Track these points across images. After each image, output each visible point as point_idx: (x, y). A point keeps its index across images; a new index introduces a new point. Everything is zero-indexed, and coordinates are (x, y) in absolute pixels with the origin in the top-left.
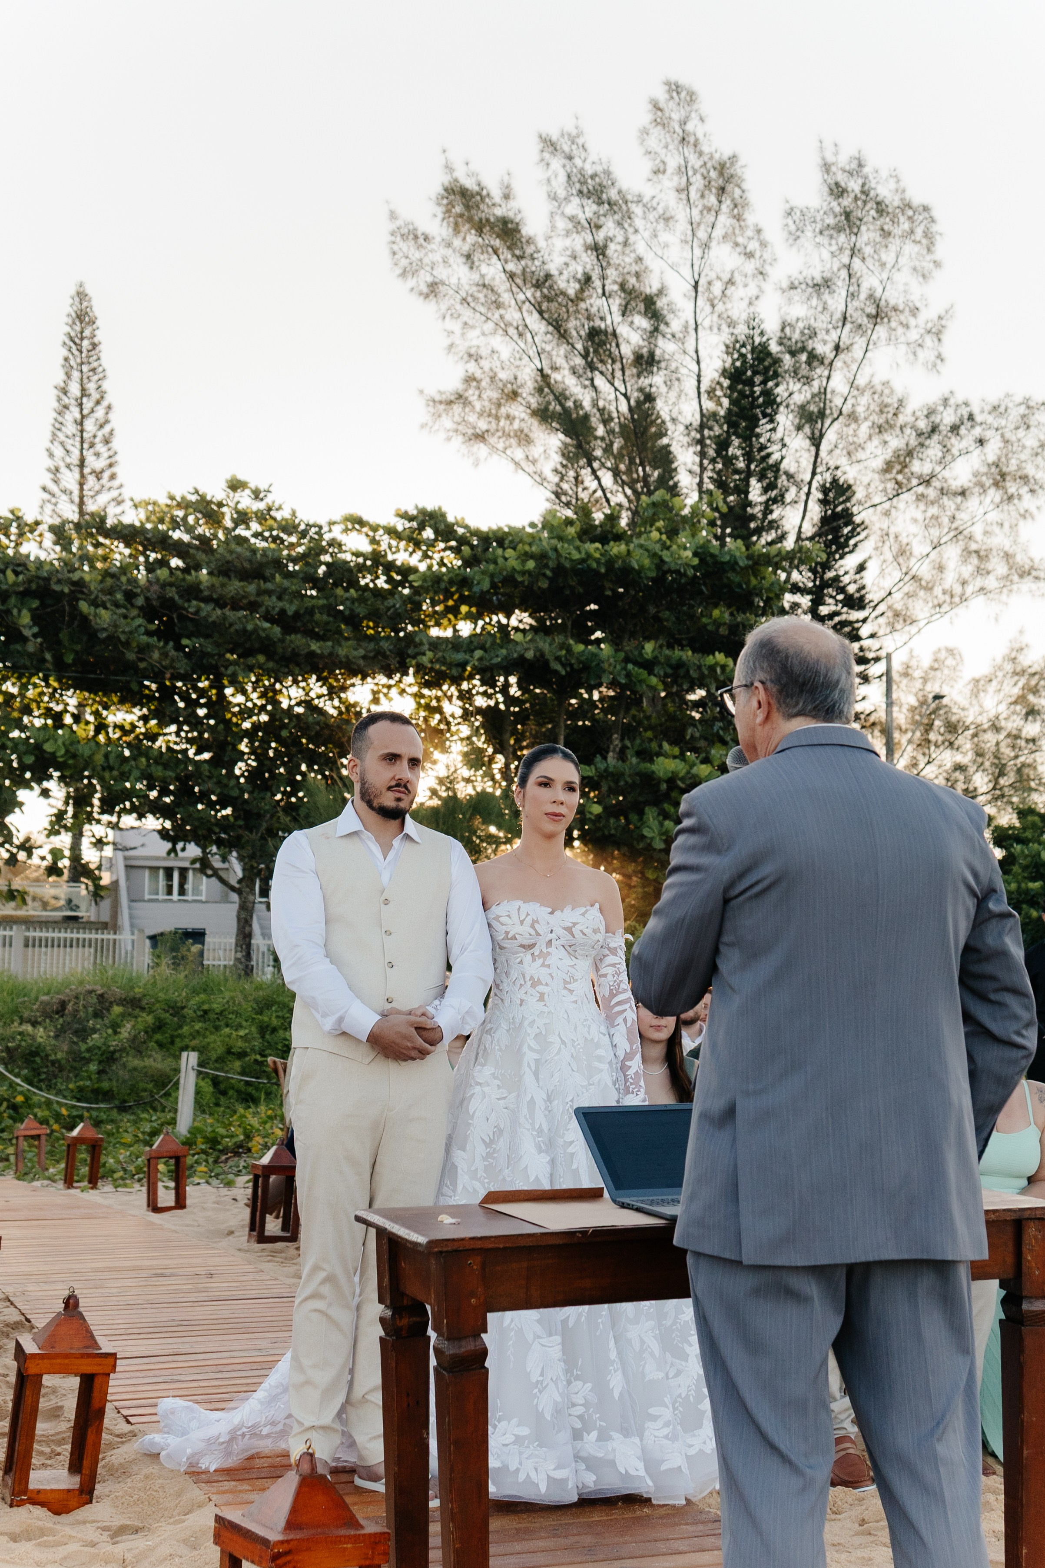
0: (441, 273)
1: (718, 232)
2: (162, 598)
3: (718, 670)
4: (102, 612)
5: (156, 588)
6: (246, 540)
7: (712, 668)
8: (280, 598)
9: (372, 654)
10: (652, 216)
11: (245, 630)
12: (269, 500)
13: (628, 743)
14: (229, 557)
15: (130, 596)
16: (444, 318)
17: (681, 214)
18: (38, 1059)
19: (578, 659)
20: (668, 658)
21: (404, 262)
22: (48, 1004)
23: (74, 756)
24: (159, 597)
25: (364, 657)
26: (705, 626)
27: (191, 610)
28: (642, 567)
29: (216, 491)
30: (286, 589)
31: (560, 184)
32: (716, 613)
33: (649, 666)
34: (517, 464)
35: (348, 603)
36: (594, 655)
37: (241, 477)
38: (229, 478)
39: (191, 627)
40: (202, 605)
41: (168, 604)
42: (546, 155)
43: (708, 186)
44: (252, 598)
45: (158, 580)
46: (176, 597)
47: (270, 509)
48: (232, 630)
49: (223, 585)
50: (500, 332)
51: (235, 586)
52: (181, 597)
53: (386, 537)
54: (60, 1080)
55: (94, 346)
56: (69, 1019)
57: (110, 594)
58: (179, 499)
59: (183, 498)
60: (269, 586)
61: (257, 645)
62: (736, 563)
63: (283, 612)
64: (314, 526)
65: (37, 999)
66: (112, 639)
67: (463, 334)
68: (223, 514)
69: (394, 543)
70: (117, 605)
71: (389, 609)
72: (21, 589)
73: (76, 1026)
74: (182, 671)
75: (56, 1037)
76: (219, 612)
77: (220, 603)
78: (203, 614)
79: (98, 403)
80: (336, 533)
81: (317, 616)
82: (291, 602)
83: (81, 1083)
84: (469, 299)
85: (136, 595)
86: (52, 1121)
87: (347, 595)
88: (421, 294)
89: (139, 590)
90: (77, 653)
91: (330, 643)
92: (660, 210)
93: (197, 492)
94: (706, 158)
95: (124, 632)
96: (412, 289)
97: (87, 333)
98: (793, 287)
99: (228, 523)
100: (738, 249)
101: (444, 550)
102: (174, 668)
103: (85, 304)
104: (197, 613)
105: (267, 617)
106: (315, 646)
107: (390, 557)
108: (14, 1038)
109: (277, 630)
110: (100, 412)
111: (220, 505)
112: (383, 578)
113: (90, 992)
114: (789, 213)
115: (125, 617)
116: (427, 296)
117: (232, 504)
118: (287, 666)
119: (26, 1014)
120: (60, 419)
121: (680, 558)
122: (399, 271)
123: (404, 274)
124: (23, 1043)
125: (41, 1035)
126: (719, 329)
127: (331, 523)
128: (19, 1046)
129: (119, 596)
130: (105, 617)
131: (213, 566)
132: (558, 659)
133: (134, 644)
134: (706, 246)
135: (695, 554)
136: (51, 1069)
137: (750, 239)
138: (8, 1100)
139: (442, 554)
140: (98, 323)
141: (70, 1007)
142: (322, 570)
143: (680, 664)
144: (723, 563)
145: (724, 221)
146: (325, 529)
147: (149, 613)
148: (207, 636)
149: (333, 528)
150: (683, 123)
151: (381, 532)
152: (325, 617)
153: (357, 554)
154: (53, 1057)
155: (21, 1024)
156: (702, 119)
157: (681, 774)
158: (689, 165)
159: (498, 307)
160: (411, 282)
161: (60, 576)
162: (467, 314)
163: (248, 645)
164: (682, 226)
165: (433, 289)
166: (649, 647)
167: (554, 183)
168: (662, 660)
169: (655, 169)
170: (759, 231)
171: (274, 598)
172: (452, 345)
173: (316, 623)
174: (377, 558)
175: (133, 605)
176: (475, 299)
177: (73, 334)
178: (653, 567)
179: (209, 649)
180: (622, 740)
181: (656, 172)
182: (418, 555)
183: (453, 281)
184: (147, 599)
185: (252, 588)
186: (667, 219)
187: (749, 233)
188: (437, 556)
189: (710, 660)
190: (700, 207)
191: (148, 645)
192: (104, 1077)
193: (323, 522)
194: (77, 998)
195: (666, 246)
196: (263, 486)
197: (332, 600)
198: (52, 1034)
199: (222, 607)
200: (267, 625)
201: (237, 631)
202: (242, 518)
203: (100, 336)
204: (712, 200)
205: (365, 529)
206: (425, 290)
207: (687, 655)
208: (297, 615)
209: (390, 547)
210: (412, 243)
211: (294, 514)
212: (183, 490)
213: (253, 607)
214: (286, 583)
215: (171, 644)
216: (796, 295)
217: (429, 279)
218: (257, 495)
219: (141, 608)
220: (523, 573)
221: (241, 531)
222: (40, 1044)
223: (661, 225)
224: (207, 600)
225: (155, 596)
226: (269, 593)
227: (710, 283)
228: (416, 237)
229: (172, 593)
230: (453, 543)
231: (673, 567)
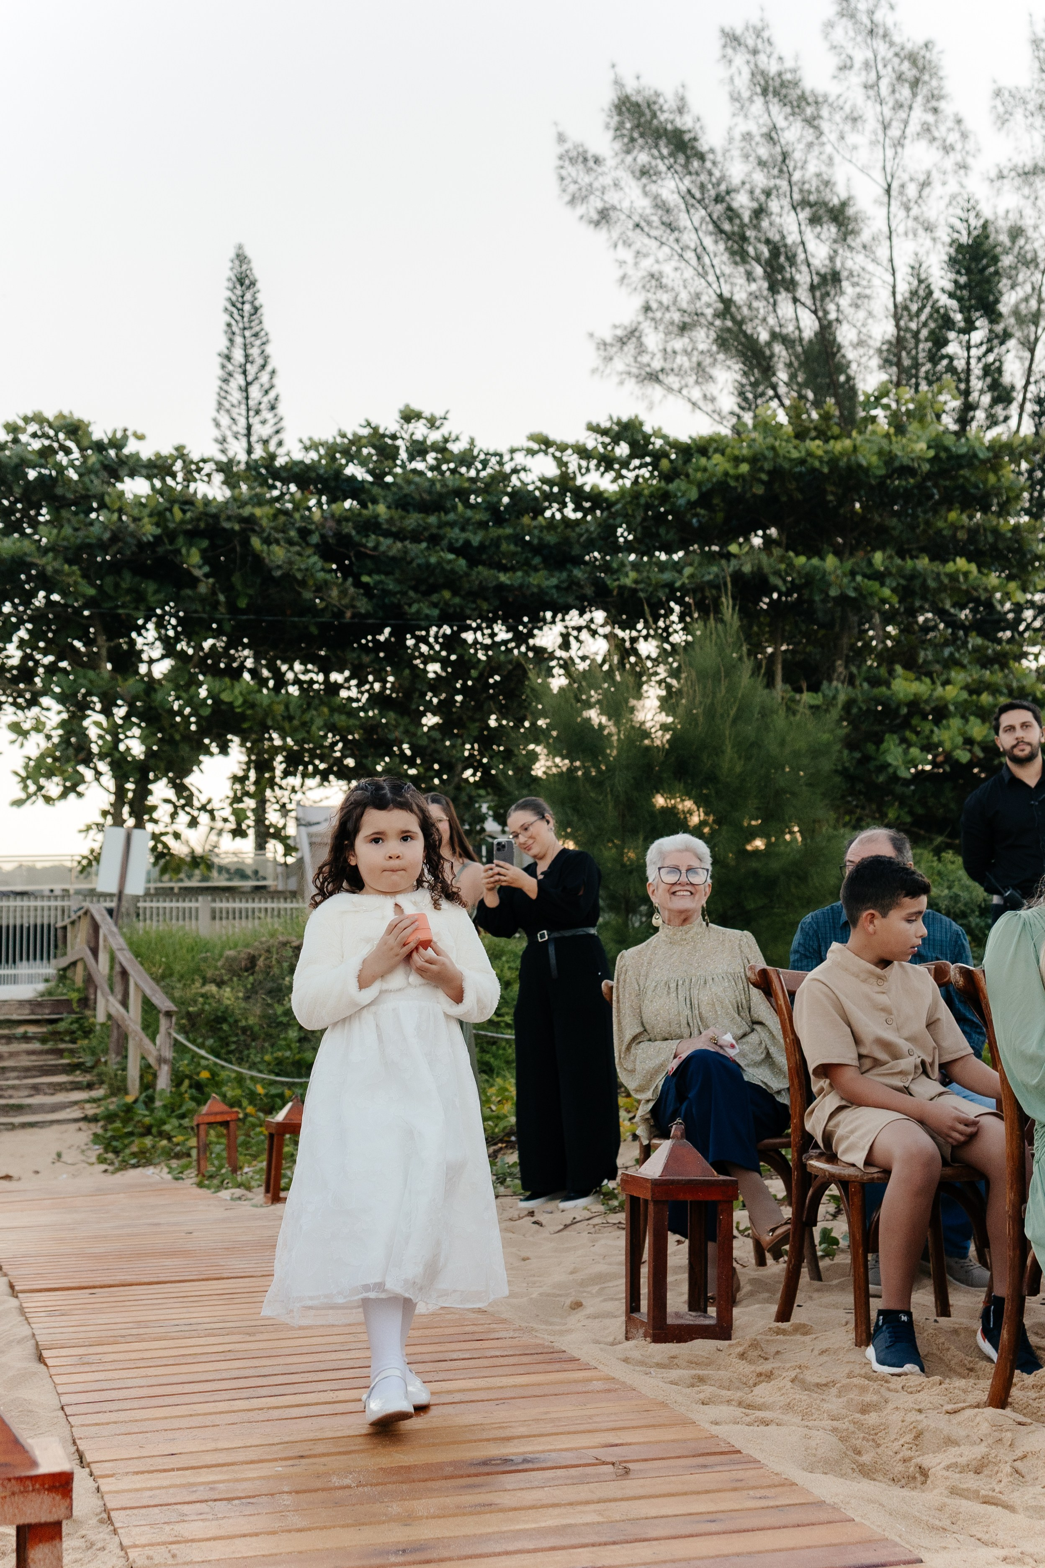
0: (613, 197)
1: (914, 127)
2: (338, 535)
3: (961, 579)
4: (275, 548)
5: (331, 524)
6: (421, 473)
7: (953, 577)
8: (463, 529)
9: (565, 585)
10: (838, 117)
11: (428, 565)
12: (444, 431)
13: (854, 670)
14: (407, 490)
15: (304, 533)
16: (616, 246)
17: (871, 112)
18: (225, 1027)
19: (799, 573)
20: (900, 569)
21: (573, 188)
22: (234, 959)
23: (253, 706)
24: (335, 535)
25: (557, 587)
26: (939, 532)
27: (371, 544)
28: (869, 464)
29: (389, 423)
30: (469, 519)
31: (743, 82)
32: (953, 515)
33: (879, 577)
34: (694, 404)
35: (536, 532)
36: (815, 568)
37: (416, 406)
38: (402, 407)
39: (369, 564)
40: (381, 539)
41: (344, 540)
42: (729, 51)
43: (900, 77)
44: (434, 531)
45: (333, 515)
46: (353, 533)
47: (446, 440)
48: (414, 565)
49: (402, 518)
50: (676, 257)
51: (413, 520)
52: (358, 533)
53: (575, 456)
54: (253, 1051)
55: (256, 309)
56: (261, 977)
57: (283, 532)
58: (350, 436)
59: (355, 435)
60: (451, 516)
61: (441, 581)
62: (975, 456)
63: (467, 543)
64: (496, 454)
65: (221, 956)
66: (288, 577)
67: (636, 264)
68: (397, 448)
69: (584, 463)
70: (290, 542)
71: (581, 535)
72: (189, 527)
73: (270, 985)
74: (363, 611)
75: (247, 998)
76: (399, 545)
77: (399, 536)
78: (382, 548)
79: (263, 367)
80: (520, 459)
81: (504, 547)
82: (475, 533)
83: (280, 1054)
84: (643, 224)
85: (310, 532)
86: (245, 1102)
87: (535, 523)
88: (591, 222)
89: (313, 527)
90: (250, 597)
91: (519, 574)
92: (847, 109)
93: (369, 424)
94: (897, 49)
95: (299, 570)
96: (582, 217)
97: (248, 297)
98: (1001, 176)
99: (403, 455)
100: (936, 144)
101: (639, 467)
102: (354, 607)
103: (244, 267)
104: (375, 548)
105: (451, 549)
106: (503, 578)
107: (579, 481)
108: (195, 1002)
109: (462, 562)
110: (264, 377)
111: (394, 437)
112: (571, 506)
113: (285, 944)
114: (998, 93)
115: (299, 554)
116: (597, 224)
117: (406, 436)
118: (474, 602)
119: (209, 974)
120: (225, 387)
121: (913, 451)
122: (567, 198)
123: (572, 201)
124: (207, 1007)
125: (228, 996)
126: (915, 235)
127: (513, 451)
128: (202, 1011)
129: (293, 533)
130: (279, 554)
131: (389, 499)
132: (777, 573)
133: (311, 582)
134: (899, 143)
135: (929, 447)
136: (242, 1038)
137: (950, 130)
138: (190, 1077)
139: (637, 472)
140: (259, 285)
141: (261, 962)
142: (506, 500)
143: (914, 576)
144: (960, 457)
145: (919, 115)
146: (506, 458)
147: (326, 552)
148: (387, 574)
149: (515, 456)
150: (871, 13)
151: (570, 451)
152: (512, 547)
153: (544, 481)
154: (243, 1023)
155: (204, 984)
156: (892, 7)
157: (925, 697)
158: (879, 58)
159: (672, 230)
160: (581, 209)
161: (230, 513)
162: (640, 241)
163: (431, 581)
164: (871, 123)
165: (604, 216)
166: (878, 557)
167: (737, 81)
168: (894, 570)
169: (841, 64)
170: (959, 122)
171: (457, 530)
172: (624, 277)
173: (503, 554)
174: (565, 482)
175: (308, 544)
176: (649, 223)
177: (234, 298)
178: (881, 464)
179: (391, 586)
180: (846, 667)
181: (843, 68)
182: (611, 475)
183: (626, 205)
184: (323, 536)
185: (432, 519)
186: (854, 119)
187: (950, 123)
188: (631, 475)
189: (950, 567)
190: (891, 104)
191: (326, 582)
192: (306, 1045)
193: (503, 449)
194: (268, 951)
195: (855, 148)
196: (439, 413)
197: (518, 529)
198: (241, 995)
199: (402, 540)
200: (451, 556)
201: (419, 565)
202: (418, 450)
203: (261, 299)
204: (905, 92)
205: (551, 450)
206: (595, 217)
207: (923, 563)
208: (482, 547)
209: (580, 467)
210: (581, 166)
211: (472, 442)
212: (354, 427)
213: (434, 540)
214: (469, 513)
215: (350, 580)
216: (1007, 184)
217: (600, 205)
218: (432, 423)
219: (317, 546)
220: (737, 478)
221: (419, 465)
222: (227, 1007)
223: (847, 128)
224: (387, 534)
225: (331, 533)
226: (452, 525)
227: (903, 186)
228: (585, 160)
229: (348, 528)
230: (648, 459)
231: (906, 461)
